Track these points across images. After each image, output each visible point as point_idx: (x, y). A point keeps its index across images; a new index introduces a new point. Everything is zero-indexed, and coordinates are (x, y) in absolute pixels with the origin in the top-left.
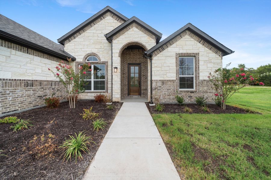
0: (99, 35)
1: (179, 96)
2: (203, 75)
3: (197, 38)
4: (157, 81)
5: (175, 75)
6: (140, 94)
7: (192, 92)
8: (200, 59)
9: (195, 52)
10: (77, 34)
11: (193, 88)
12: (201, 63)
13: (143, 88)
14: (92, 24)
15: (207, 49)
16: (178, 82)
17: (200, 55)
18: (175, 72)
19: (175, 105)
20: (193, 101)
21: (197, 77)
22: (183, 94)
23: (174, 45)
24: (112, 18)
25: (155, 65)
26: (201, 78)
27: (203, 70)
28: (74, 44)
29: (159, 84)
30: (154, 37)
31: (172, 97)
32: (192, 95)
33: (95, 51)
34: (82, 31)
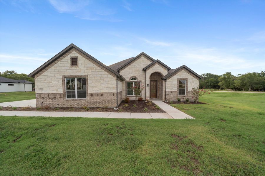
0: (137, 67)
1: (179, 98)
2: (190, 89)
3: (188, 71)
4: (168, 91)
5: (177, 88)
6: (156, 97)
7: (184, 96)
8: (189, 81)
9: (187, 78)
10: (126, 66)
11: (185, 94)
12: (189, 83)
13: (158, 94)
14: (134, 61)
15: (192, 76)
16: (178, 92)
17: (189, 79)
18: (177, 87)
19: (177, 102)
20: (185, 100)
21: (187, 89)
22: (180, 97)
23: (177, 75)
24: (144, 58)
25: (168, 84)
26: (189, 90)
27: (190, 86)
28: (124, 72)
29: (170, 93)
30: (167, 69)
31: (175, 98)
32: (184, 97)
33: (135, 75)
34: (129, 64)
